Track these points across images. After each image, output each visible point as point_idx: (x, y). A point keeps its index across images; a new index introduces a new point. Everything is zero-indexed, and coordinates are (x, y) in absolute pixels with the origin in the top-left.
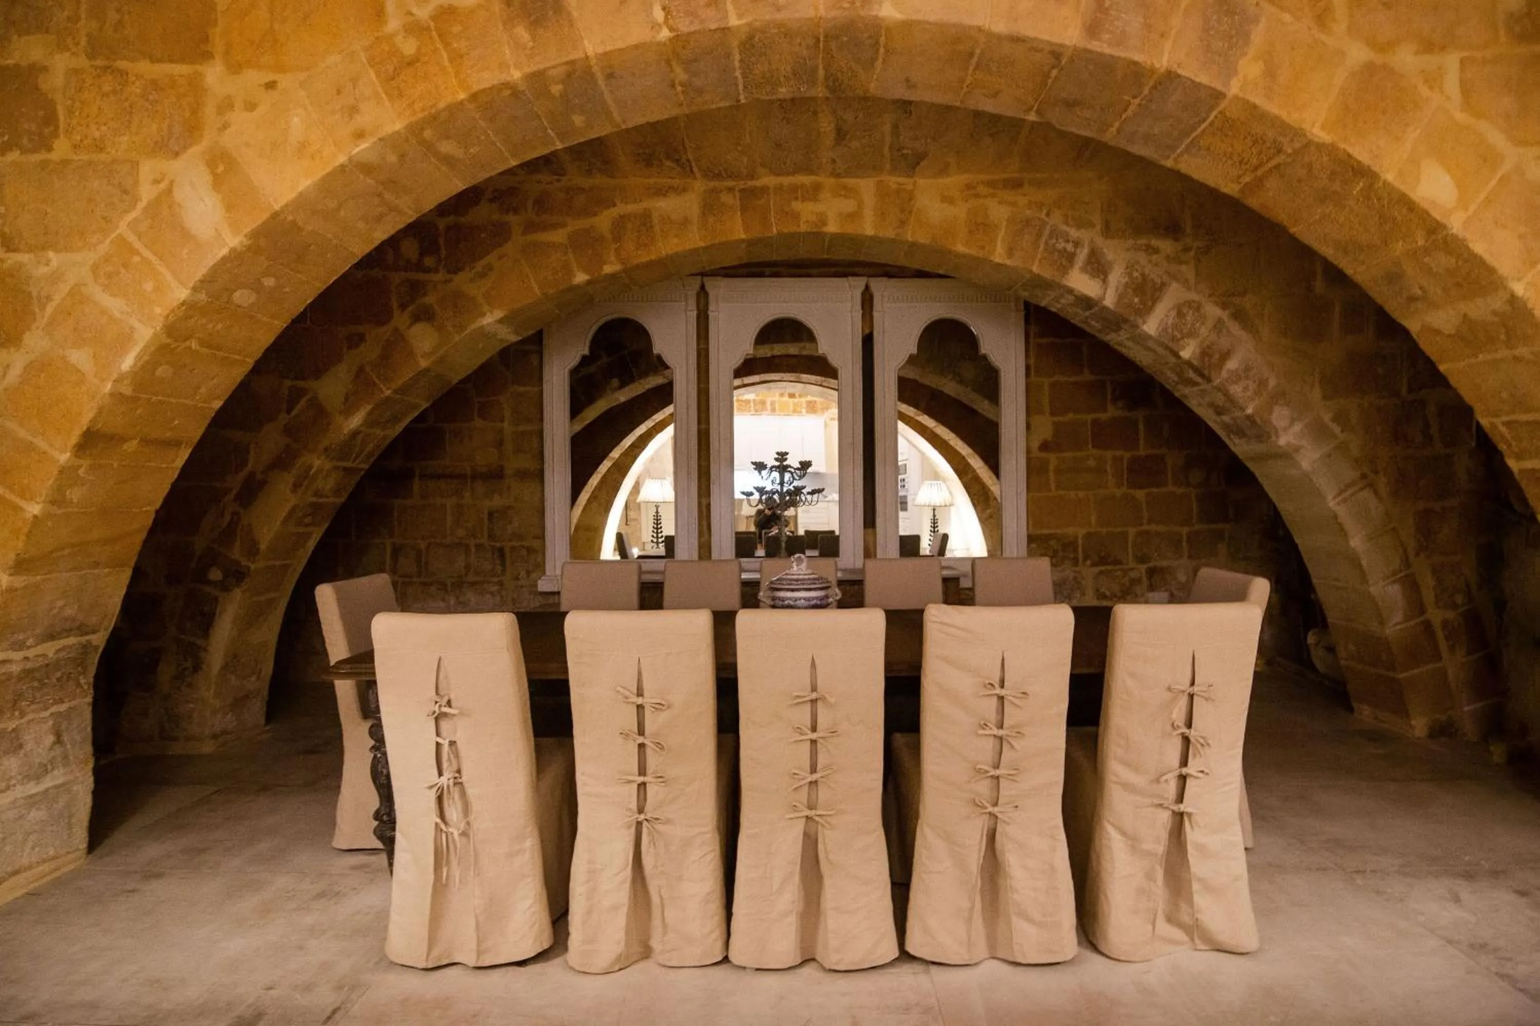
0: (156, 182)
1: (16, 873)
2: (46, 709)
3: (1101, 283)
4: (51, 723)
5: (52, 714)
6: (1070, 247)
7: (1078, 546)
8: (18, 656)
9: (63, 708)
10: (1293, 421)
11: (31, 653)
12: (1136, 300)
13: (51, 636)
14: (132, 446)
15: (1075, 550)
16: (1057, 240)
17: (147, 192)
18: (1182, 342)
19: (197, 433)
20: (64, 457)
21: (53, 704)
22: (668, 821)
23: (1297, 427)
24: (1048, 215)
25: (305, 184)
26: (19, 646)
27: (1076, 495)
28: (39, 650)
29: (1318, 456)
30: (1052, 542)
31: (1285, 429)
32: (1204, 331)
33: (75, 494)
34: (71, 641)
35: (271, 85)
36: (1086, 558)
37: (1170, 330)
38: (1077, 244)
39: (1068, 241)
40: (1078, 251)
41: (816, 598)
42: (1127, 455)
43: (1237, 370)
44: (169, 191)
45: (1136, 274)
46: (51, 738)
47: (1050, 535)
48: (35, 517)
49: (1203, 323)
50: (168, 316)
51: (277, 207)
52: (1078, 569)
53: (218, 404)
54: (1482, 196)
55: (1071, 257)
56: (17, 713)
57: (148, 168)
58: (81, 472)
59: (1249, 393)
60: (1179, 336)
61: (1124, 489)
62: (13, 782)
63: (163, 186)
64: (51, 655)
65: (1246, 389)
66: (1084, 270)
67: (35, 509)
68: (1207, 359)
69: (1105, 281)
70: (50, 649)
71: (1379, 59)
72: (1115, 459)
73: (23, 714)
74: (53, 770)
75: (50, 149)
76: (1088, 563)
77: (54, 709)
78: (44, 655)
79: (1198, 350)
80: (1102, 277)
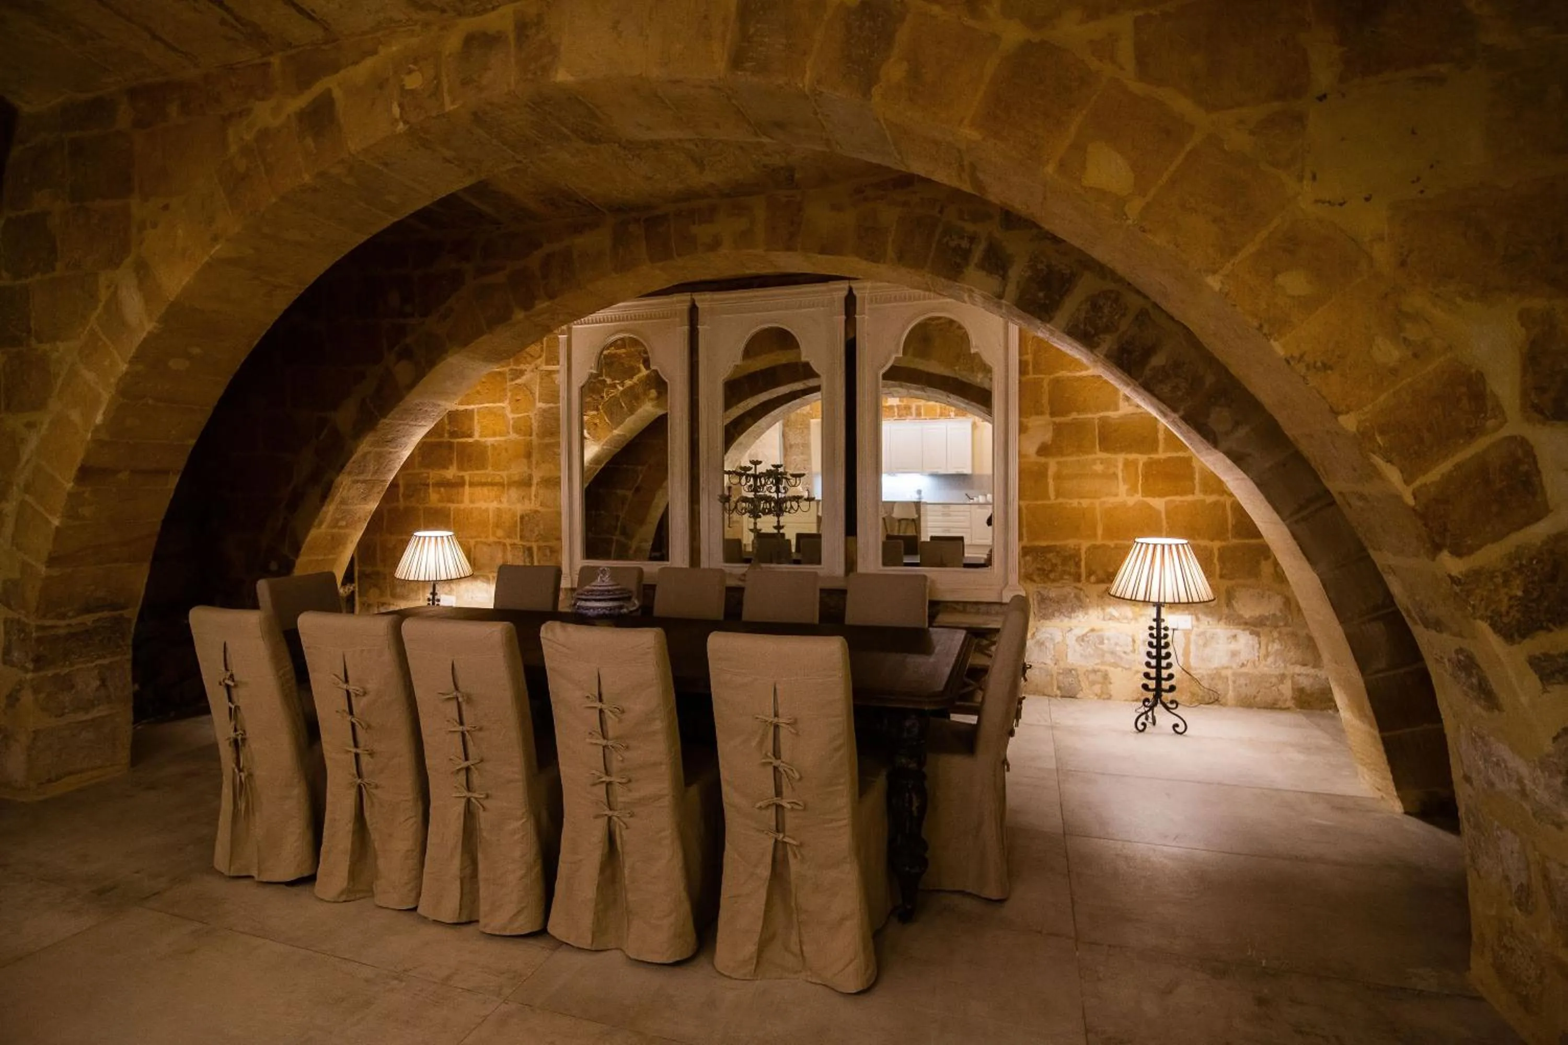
0: (109, 287)
1: (71, 773)
2: (92, 662)
3: (1000, 279)
4: (96, 672)
5: (96, 666)
6: (965, 244)
7: (1080, 560)
8: (63, 623)
9: (106, 662)
10: (1237, 424)
11: (73, 622)
12: (1041, 295)
13: (88, 610)
14: (124, 476)
15: (1078, 565)
16: (951, 236)
17: (104, 295)
18: (1096, 339)
19: (181, 463)
20: (69, 486)
21: (97, 659)
22: (377, 787)
23: (1242, 432)
24: (941, 212)
25: (186, 280)
26: (63, 616)
27: (1079, 503)
28: (79, 619)
29: (1267, 465)
30: (1050, 556)
31: (1227, 434)
32: (1124, 325)
33: (86, 511)
34: (106, 614)
35: (166, 207)
36: (1090, 573)
37: (1082, 327)
38: (973, 239)
39: (962, 238)
40: (973, 246)
41: (605, 608)
42: (1142, 459)
43: (1164, 367)
44: (115, 293)
45: (1040, 266)
46: (98, 683)
47: (1048, 547)
48: (57, 528)
49: (1123, 315)
50: (118, 384)
51: (171, 299)
52: (1079, 585)
53: (192, 442)
54: (1165, 177)
55: (966, 255)
56: (67, 663)
57: (103, 280)
58: (86, 495)
59: (1180, 393)
60: (1093, 332)
61: (1138, 497)
62: (67, 711)
63: (112, 289)
64: (89, 624)
65: (1176, 388)
66: (981, 266)
67: (56, 522)
68: (1125, 355)
69: (1004, 277)
70: (89, 619)
71: (1036, 37)
72: (1127, 464)
73: (72, 665)
74: (99, 705)
75: (54, 269)
76: (1093, 579)
77: (99, 662)
78: (84, 624)
79: (1115, 347)
80: (1001, 272)
